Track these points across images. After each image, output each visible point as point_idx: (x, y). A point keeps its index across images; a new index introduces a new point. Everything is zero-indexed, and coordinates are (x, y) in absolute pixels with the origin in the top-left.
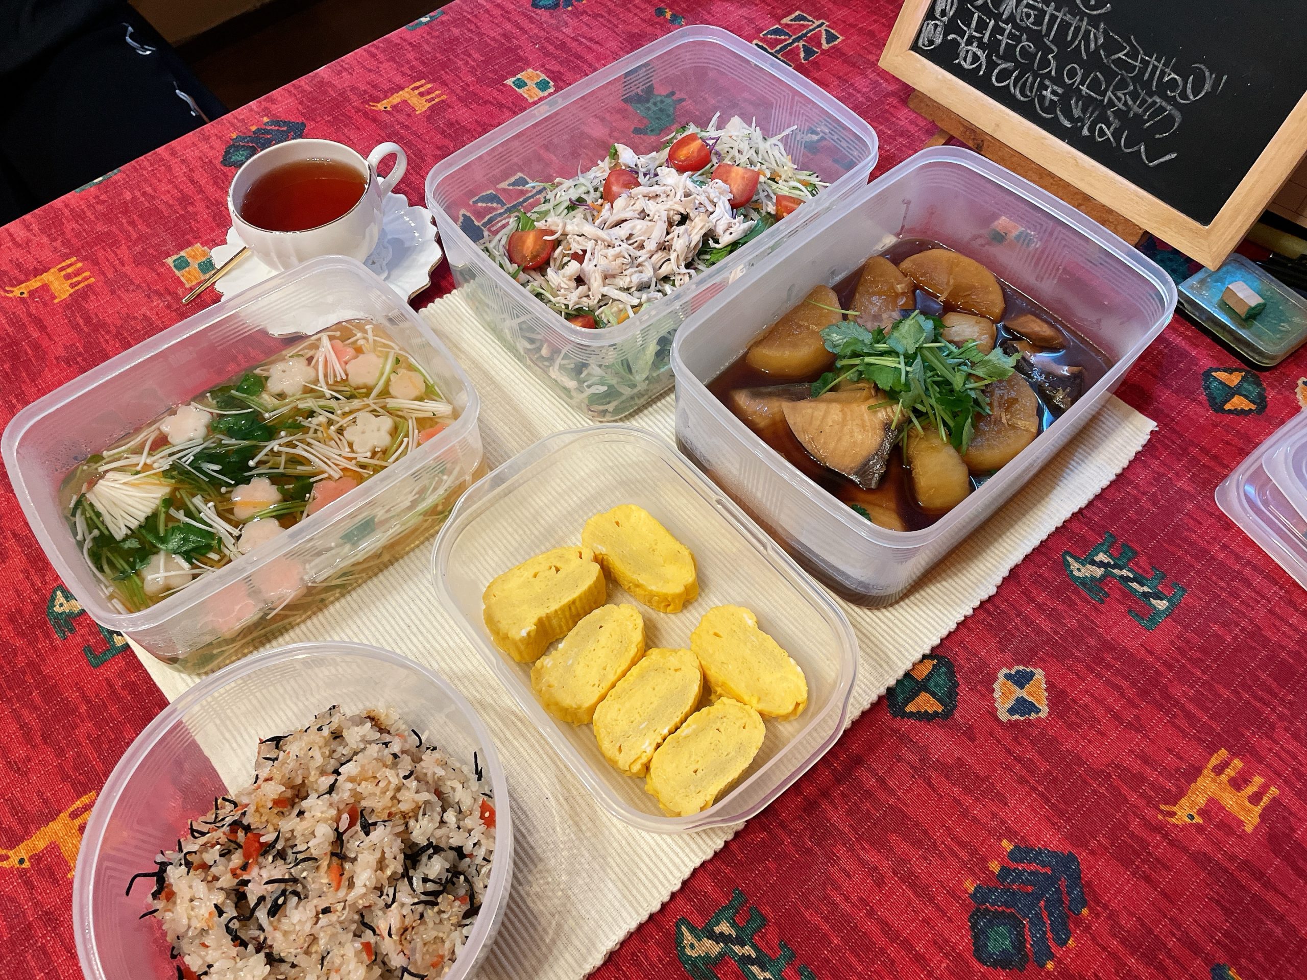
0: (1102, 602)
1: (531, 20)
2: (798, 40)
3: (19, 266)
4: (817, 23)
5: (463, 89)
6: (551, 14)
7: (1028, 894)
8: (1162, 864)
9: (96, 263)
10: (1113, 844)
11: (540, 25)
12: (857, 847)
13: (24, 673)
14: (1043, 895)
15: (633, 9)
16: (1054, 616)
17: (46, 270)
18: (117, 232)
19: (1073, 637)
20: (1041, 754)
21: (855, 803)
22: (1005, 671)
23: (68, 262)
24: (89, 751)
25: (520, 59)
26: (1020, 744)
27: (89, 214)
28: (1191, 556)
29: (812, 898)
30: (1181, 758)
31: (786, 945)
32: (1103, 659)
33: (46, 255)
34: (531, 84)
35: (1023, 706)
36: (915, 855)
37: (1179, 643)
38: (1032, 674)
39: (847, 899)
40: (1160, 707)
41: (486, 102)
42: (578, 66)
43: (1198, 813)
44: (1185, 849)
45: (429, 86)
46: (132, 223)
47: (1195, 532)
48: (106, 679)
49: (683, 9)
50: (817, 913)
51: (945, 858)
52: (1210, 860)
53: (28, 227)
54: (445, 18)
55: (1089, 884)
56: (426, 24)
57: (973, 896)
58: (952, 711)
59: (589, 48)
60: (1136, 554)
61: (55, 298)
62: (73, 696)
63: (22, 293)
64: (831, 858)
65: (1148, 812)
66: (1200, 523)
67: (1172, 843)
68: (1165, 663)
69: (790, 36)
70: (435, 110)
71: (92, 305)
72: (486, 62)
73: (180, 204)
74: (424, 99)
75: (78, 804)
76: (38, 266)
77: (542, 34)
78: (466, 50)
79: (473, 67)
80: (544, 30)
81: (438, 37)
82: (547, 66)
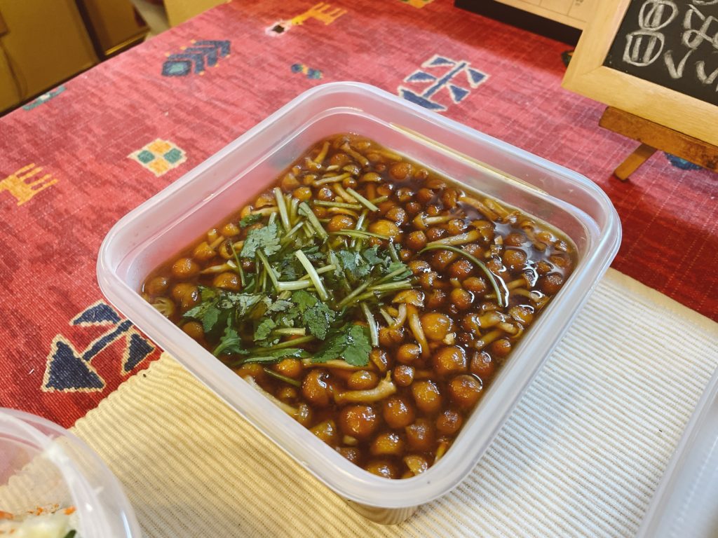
1: (160, 88)
2: (445, 81)
4: (459, 64)
5: (80, 169)
6: (183, 82)
11: (171, 93)
15: (268, 68)
25: (148, 129)
34: (159, 156)
41: (106, 183)
42: (213, 131)
45: (39, 170)
49: (320, 64)
54: (67, 94)
56: (46, 102)
59: (225, 111)
69: (435, 79)
70: (42, 198)
72: (108, 137)
74: (30, 186)
78: (87, 126)
79: (93, 144)
80: (175, 97)
81: (57, 115)
82: (179, 134)
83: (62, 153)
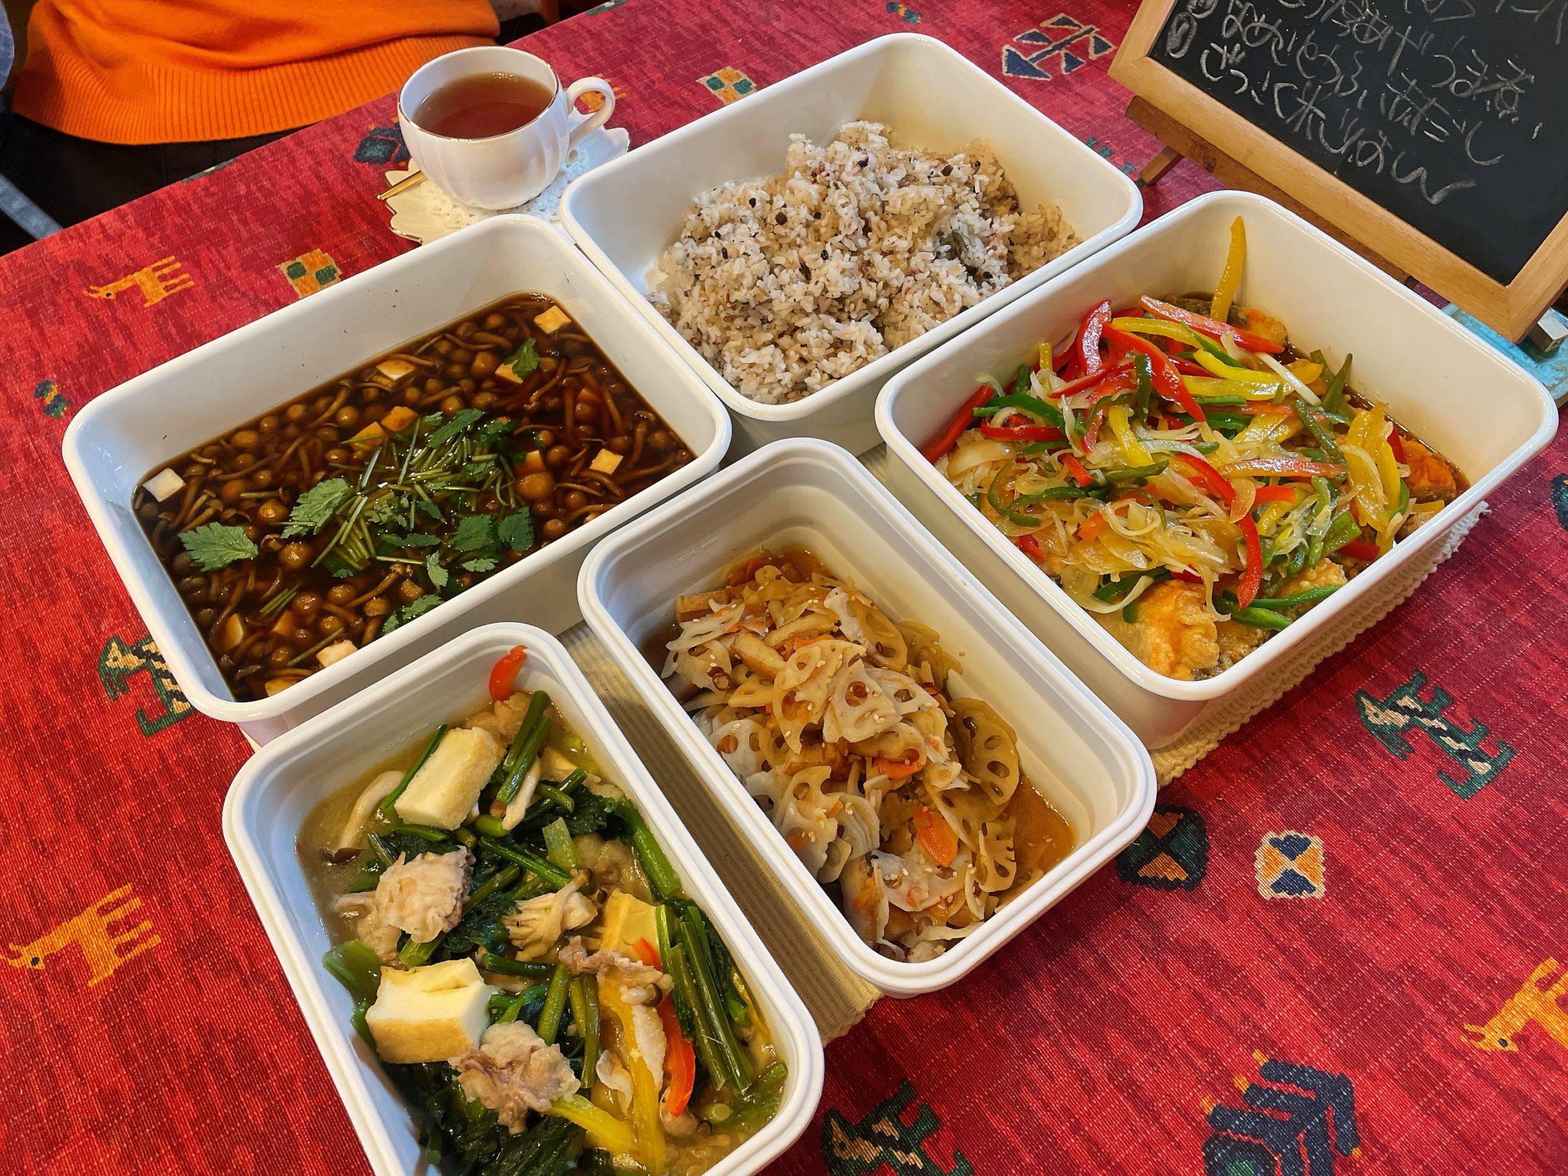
0: (1404, 757)
1: (735, 10)
2: (1059, 47)
3: (108, 263)
4: (1085, 28)
5: (648, 87)
6: (760, 5)
7: (1283, 1123)
8: (1465, 1100)
9: (198, 265)
10: (1399, 1069)
11: (746, 17)
12: (1064, 1041)
13: (64, 737)
14: (1303, 1126)
16: (1338, 769)
17: (139, 268)
18: (225, 230)
19: (1361, 799)
20: (1311, 942)
21: (1065, 986)
22: (1271, 835)
23: (165, 261)
24: (129, 835)
25: (718, 55)
26: (1287, 930)
27: (195, 207)
28: (1526, 709)
29: (1001, 1101)
30: (1496, 966)
31: (963, 1157)
32: (1402, 831)
33: (143, 251)
34: (729, 85)
35: (1292, 882)
36: (1139, 1060)
37: (1502, 818)
38: (1306, 843)
39: (1046, 1106)
40: (1473, 898)
41: (674, 103)
42: (783, 64)
43: (1513, 1039)
44: (1494, 1084)
46: (244, 222)
47: (1532, 679)
48: (159, 751)
50: (1006, 1120)
51: (1178, 1066)
52: (1526, 1099)
53: (122, 218)
54: (632, 4)
55: (1364, 1117)
56: (610, 9)
57: (1212, 1118)
58: (1199, 880)
59: (801, 45)
60: (1453, 701)
61: (146, 301)
62: (117, 768)
63: (108, 295)
64: (1029, 1053)
65: (1450, 1032)
66: (1539, 668)
67: (1477, 1073)
68: (1482, 843)
69: (1050, 43)
71: (186, 314)
72: (677, 57)
73: (302, 203)
75: (110, 897)
76: (130, 263)
77: (748, 27)
78: (655, 42)
79: (661, 62)
80: (750, 22)
81: (622, 25)
82: (750, 65)
83: (628, 66)
